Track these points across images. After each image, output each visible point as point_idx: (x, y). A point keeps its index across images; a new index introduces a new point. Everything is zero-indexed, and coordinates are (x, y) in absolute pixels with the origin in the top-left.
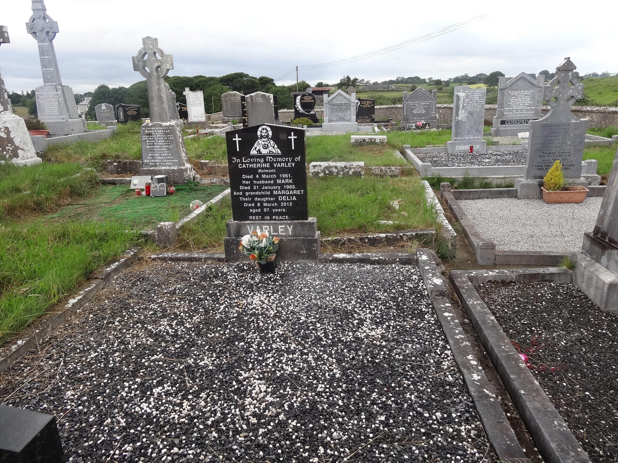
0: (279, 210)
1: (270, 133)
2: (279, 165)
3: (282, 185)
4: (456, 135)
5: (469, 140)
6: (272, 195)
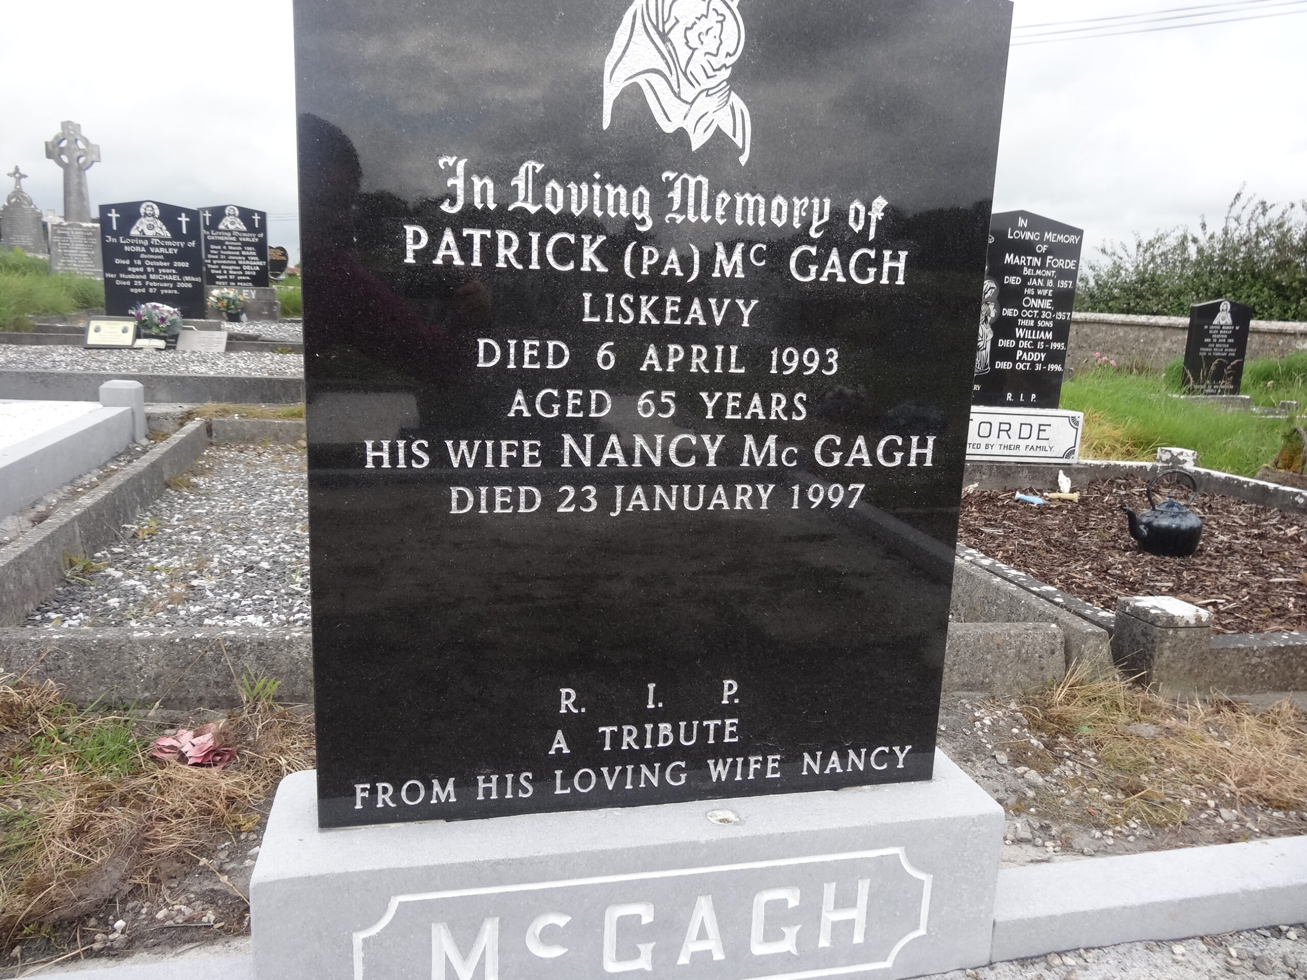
0: (244, 278)
1: (237, 213)
2: (244, 240)
3: (246, 257)
6: (237, 265)
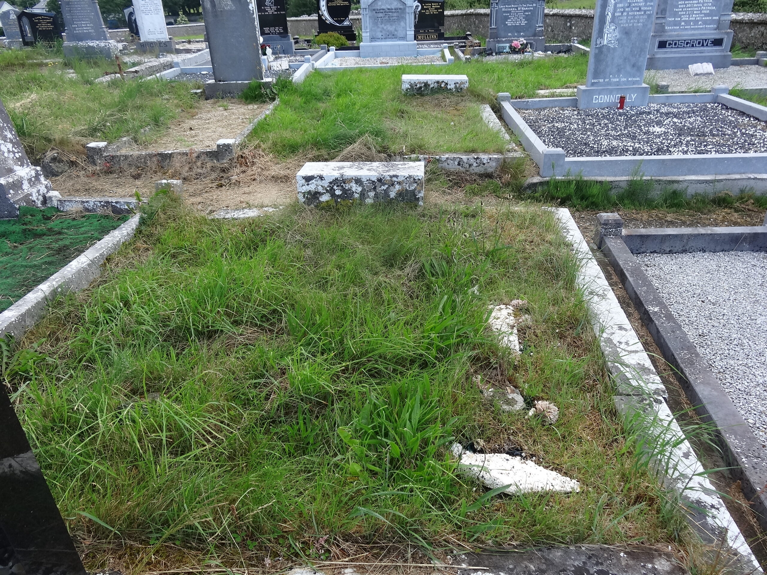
4: (596, 75)
5: (618, 84)
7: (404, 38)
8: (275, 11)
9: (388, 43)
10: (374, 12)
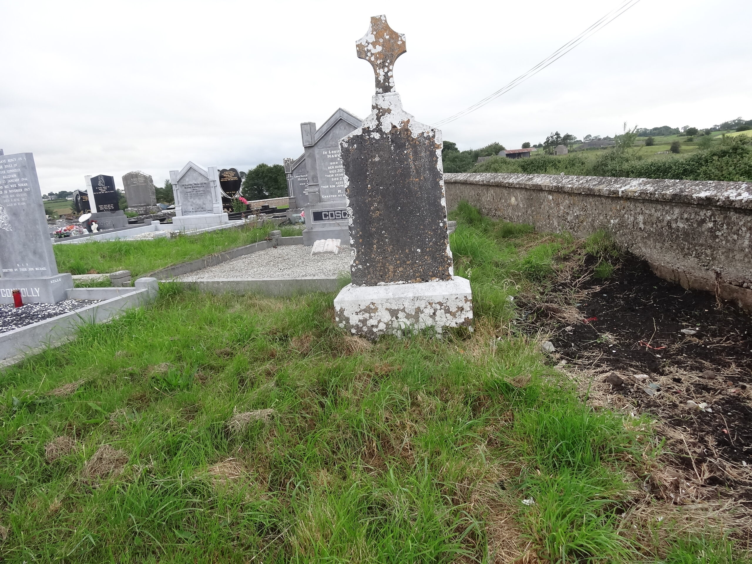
5: (27, 274)
7: (211, 211)
8: (106, 190)
9: (199, 215)
10: (183, 187)
